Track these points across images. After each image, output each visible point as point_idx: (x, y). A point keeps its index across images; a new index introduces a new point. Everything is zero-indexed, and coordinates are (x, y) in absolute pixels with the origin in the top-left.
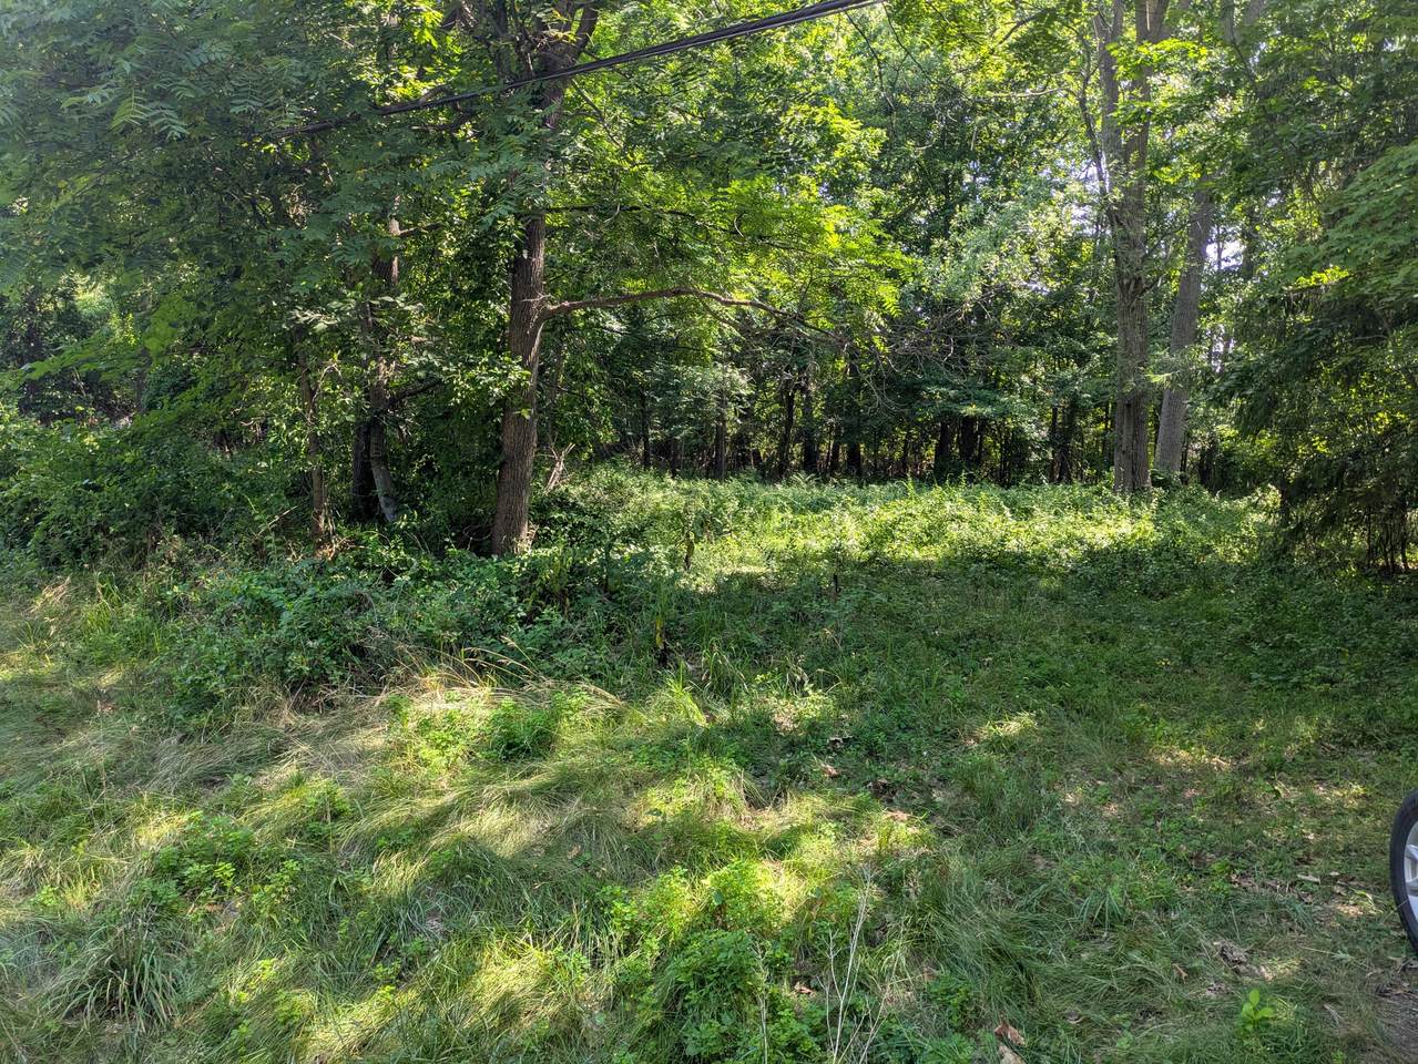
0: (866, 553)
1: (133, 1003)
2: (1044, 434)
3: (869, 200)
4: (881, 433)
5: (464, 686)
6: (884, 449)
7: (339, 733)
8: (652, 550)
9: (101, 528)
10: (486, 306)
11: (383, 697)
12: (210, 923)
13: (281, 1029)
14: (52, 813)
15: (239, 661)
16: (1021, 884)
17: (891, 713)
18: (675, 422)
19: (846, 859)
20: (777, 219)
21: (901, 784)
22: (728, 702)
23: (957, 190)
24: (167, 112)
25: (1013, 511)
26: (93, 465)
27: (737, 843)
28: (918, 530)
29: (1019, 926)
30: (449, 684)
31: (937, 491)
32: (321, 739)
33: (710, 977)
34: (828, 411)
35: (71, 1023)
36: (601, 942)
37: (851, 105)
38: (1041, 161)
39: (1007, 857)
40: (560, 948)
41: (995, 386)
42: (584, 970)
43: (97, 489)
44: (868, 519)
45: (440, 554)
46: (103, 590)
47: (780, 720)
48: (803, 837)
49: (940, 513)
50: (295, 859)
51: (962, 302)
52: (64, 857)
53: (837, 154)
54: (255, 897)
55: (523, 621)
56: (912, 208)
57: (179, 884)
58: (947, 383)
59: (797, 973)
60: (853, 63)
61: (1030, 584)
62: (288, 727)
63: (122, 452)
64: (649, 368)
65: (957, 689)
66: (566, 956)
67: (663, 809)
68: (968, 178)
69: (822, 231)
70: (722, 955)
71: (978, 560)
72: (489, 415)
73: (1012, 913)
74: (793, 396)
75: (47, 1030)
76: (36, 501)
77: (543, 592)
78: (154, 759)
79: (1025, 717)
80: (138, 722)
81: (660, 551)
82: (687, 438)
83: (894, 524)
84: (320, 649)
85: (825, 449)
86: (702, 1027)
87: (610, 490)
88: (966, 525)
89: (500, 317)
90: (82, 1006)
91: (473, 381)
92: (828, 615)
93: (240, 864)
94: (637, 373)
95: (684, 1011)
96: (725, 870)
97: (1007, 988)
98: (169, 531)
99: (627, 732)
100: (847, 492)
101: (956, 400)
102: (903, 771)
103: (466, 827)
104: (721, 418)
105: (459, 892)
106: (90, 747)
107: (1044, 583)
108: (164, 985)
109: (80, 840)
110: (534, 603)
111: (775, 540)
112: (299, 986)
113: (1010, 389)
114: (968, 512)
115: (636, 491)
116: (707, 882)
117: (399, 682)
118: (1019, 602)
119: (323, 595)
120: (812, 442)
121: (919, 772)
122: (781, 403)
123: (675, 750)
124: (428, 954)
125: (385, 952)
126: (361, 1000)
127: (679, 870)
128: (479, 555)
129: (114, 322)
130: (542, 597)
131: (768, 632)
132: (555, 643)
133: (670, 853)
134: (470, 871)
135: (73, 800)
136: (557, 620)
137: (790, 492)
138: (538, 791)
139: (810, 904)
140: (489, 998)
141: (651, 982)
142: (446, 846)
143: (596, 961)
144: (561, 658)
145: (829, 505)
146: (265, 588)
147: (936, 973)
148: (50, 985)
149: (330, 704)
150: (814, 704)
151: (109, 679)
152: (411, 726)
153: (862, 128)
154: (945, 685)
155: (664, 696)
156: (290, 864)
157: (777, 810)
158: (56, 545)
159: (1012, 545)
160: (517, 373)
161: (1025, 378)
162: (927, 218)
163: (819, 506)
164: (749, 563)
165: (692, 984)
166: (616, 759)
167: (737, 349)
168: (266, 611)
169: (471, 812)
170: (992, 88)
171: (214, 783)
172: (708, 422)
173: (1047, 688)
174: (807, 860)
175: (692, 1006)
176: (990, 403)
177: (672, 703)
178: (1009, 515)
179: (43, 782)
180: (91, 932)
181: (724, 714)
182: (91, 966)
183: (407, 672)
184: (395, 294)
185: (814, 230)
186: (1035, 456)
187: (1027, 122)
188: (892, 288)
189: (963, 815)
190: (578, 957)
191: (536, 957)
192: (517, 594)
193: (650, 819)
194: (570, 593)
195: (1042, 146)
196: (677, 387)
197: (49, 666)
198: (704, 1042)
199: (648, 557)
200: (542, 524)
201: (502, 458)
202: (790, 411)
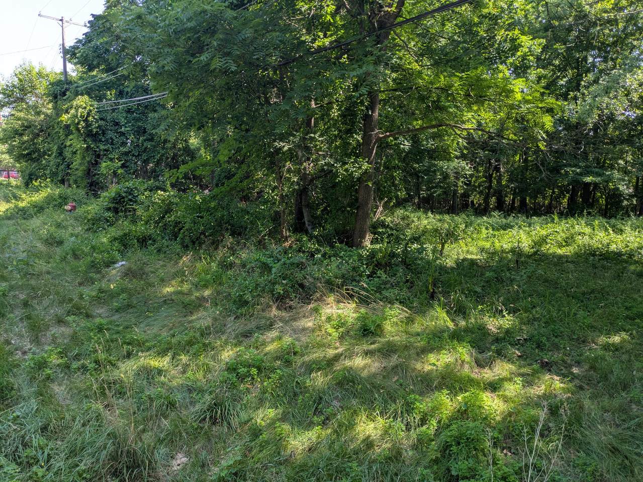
0: (532, 250)
1: (222, 420)
2: (631, 191)
3: (535, 75)
4: (539, 192)
5: (345, 303)
6: (540, 199)
7: (295, 320)
8: (425, 246)
9: (203, 233)
10: (353, 137)
11: (311, 306)
12: (249, 392)
13: (278, 438)
14: (190, 343)
15: (256, 288)
16: (624, 417)
17: (549, 328)
18: (433, 187)
19: (529, 395)
20: (489, 87)
21: (556, 363)
22: (464, 318)
23: (584, 66)
24: (229, 61)
25: (613, 231)
26: (200, 207)
27: (472, 382)
28: (560, 239)
29: (624, 437)
30: (339, 302)
31: (571, 221)
32: (288, 321)
33: (463, 441)
34: (510, 180)
35: (201, 425)
36: (410, 419)
37: (526, 29)
38: (633, 47)
39: (616, 403)
40: (391, 419)
41: (603, 166)
42: (403, 431)
43: (202, 217)
44: (533, 233)
45: (332, 246)
46: (204, 258)
47: (490, 328)
48: (505, 383)
49: (572, 231)
50: (280, 369)
51: (587, 123)
52: (196, 361)
53: (519, 53)
54: (265, 384)
55: (368, 276)
56: (558, 77)
57: (237, 375)
58: (576, 166)
59: (505, 445)
60: (528, 7)
61: (625, 268)
62: (275, 315)
63: (210, 203)
64: (422, 163)
65: (585, 318)
66: (394, 424)
67: (436, 363)
68: (590, 60)
69: (513, 91)
70: (469, 432)
71: (594, 255)
72: (354, 186)
73: (620, 430)
74: (492, 174)
75: (193, 427)
76: (180, 222)
77: (377, 263)
78: (225, 326)
79: (624, 335)
80: (219, 310)
81: (429, 247)
82: (439, 195)
83: (547, 236)
84: (286, 285)
85: (508, 200)
86: (459, 463)
87: (403, 219)
88: (587, 237)
89: (358, 141)
90: (204, 419)
91: (346, 170)
92: (514, 279)
93: (259, 369)
94: (416, 166)
95: (450, 455)
96: (467, 394)
97: (618, 467)
98: (227, 235)
99: (417, 327)
100: (521, 219)
101: (581, 174)
102: (557, 356)
103: (348, 363)
104: (456, 186)
105: (347, 390)
106: (203, 319)
107: (632, 268)
108: (234, 414)
109: (201, 355)
110: (373, 269)
111: (484, 243)
112: (283, 422)
113: (612, 167)
114: (588, 230)
115: (415, 219)
116: (459, 398)
117: (318, 300)
118: (618, 277)
119: (288, 262)
120: (502, 196)
121: (566, 358)
122: (486, 177)
123: (440, 338)
124: (335, 415)
125: (317, 412)
126: (308, 430)
127: (445, 391)
128: (349, 247)
129: (202, 151)
130: (376, 266)
131: (483, 286)
132: (383, 287)
133: (439, 383)
134: (351, 382)
135: (197, 339)
136: (384, 276)
137: (490, 220)
138: (379, 350)
139: (510, 414)
140: (361, 437)
141: (433, 440)
142: (340, 371)
143: (408, 427)
144: (386, 293)
145: (512, 227)
146: (266, 258)
147: (579, 454)
148: (192, 410)
149: (290, 307)
150: (507, 321)
151: (207, 293)
152: (323, 318)
153: (532, 39)
154: (578, 316)
155: (433, 313)
156: (278, 371)
157: (491, 369)
158: (187, 240)
159: (613, 247)
160: (365, 166)
161: (621, 162)
162: (567, 82)
163: (505, 227)
164: (472, 253)
165: (453, 443)
166: (412, 340)
167: (465, 152)
168: (266, 268)
169: (350, 357)
170: (606, 12)
171: (247, 336)
172: (449, 187)
173: (636, 321)
174: (507, 393)
175: (454, 453)
176: (599, 175)
177: (437, 316)
178: (611, 232)
179: (186, 332)
180: (207, 390)
181: (463, 323)
182: (208, 403)
183: (321, 295)
184: (315, 133)
185: (509, 91)
186: (625, 203)
187: (625, 28)
188: (549, 118)
189: (589, 380)
190: (399, 424)
191: (381, 421)
192: (366, 264)
193: (430, 367)
194: (389, 264)
195: (634, 40)
196: (435, 171)
197: (186, 287)
198: (460, 470)
199: (424, 249)
200: (375, 234)
201: (358, 204)
202: (491, 182)
